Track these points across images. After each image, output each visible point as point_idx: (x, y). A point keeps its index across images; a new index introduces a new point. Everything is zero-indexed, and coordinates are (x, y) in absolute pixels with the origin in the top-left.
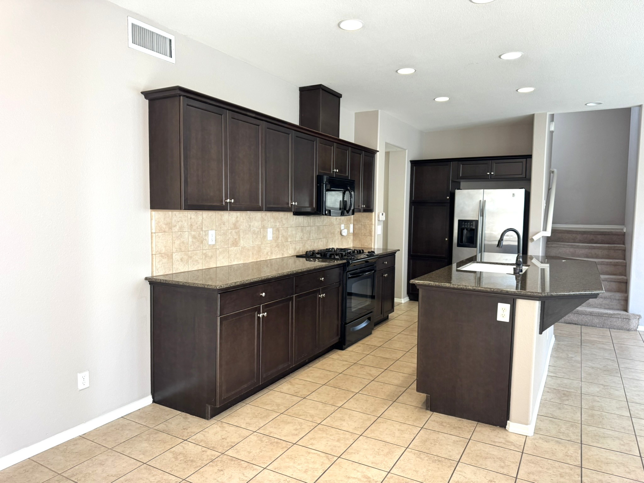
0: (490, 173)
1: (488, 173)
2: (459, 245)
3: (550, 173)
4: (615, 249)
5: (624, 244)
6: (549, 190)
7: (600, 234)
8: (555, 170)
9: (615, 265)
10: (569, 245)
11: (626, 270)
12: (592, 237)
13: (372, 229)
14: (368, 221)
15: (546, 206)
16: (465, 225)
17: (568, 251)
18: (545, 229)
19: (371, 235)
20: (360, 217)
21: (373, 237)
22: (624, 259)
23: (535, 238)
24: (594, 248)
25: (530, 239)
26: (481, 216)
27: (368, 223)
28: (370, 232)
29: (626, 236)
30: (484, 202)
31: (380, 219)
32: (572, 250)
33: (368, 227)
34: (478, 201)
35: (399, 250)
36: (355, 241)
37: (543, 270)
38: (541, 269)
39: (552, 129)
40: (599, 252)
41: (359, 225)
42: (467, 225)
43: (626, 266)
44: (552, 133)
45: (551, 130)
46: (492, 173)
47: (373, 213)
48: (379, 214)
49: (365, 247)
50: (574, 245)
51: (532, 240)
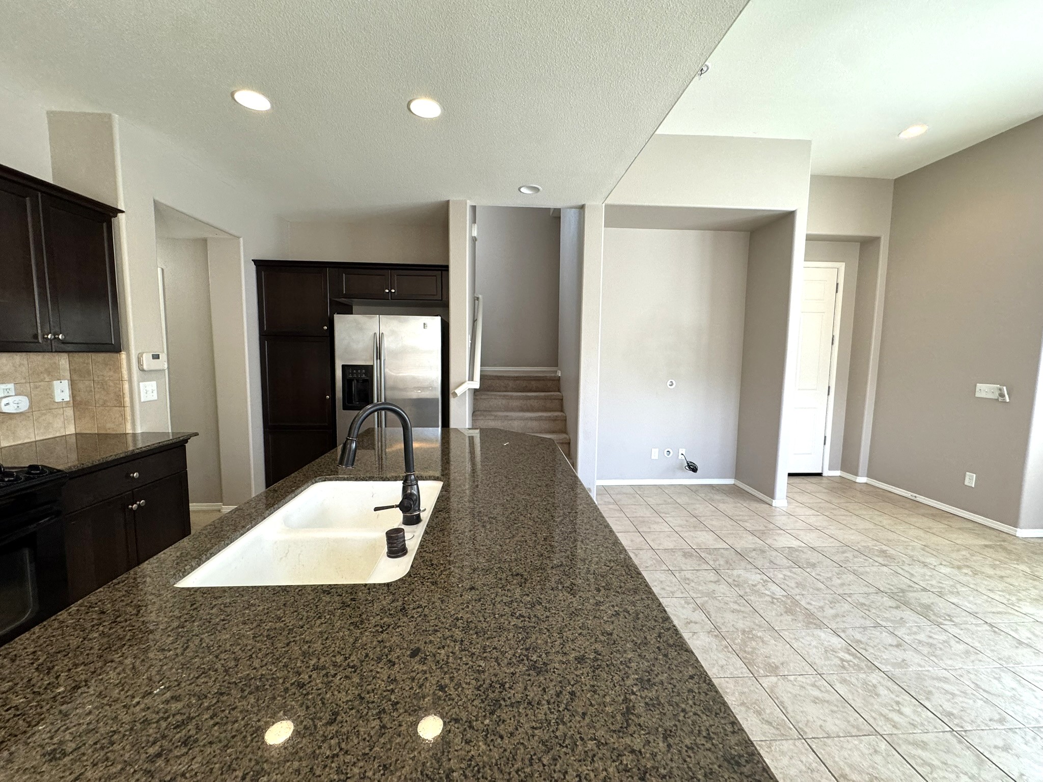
0: (390, 291)
1: (387, 291)
2: (345, 407)
3: (475, 300)
4: (551, 399)
5: (559, 391)
6: (474, 321)
7: (534, 380)
8: (480, 296)
9: (555, 419)
10: (500, 396)
11: (565, 425)
12: (524, 384)
13: (121, 389)
14: (111, 373)
15: (471, 344)
16: (352, 374)
17: (500, 403)
18: (471, 378)
19: (122, 405)
20: (88, 364)
21: (128, 410)
22: (562, 410)
23: (459, 391)
24: (529, 398)
25: (452, 394)
26: (377, 359)
27: (110, 376)
28: (119, 398)
29: (561, 381)
30: (381, 336)
31: (145, 367)
32: (504, 402)
33: (110, 386)
34: (372, 333)
35: (196, 434)
36: (80, 419)
37: (471, 439)
38: (469, 437)
39: (475, 234)
40: (534, 403)
41: (87, 383)
42: (357, 373)
43: (566, 420)
44: (474, 240)
45: (473, 235)
46: (393, 291)
47: (123, 355)
48: (142, 356)
49: (108, 432)
50: (507, 396)
51: (455, 395)
